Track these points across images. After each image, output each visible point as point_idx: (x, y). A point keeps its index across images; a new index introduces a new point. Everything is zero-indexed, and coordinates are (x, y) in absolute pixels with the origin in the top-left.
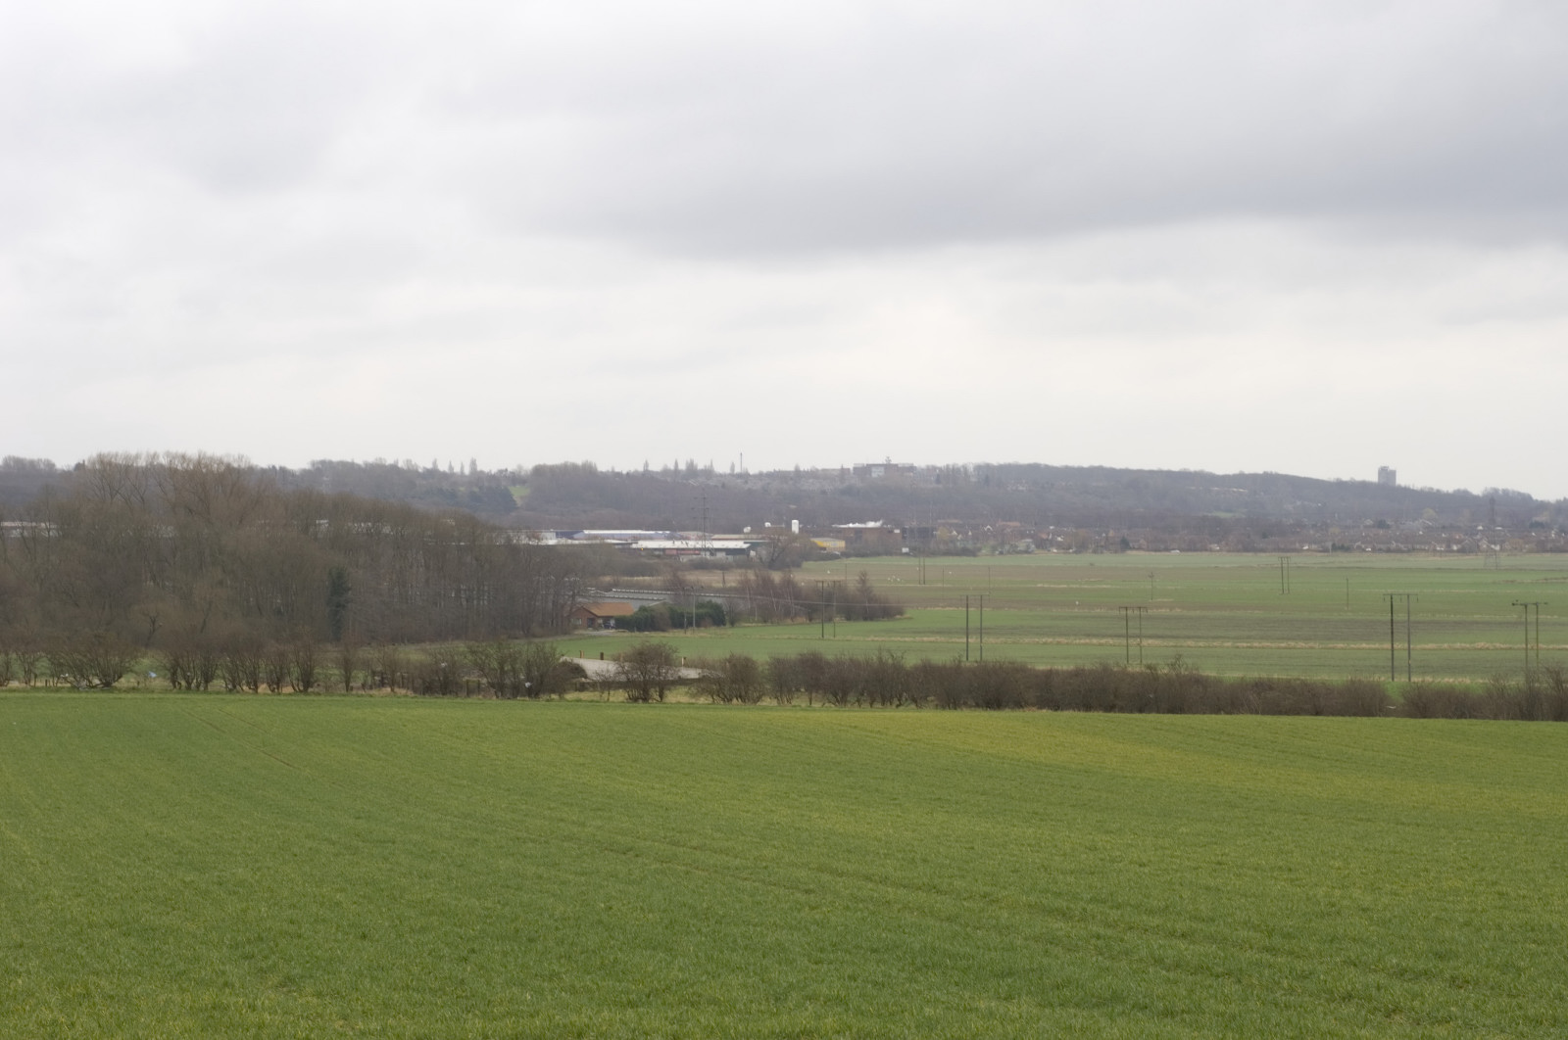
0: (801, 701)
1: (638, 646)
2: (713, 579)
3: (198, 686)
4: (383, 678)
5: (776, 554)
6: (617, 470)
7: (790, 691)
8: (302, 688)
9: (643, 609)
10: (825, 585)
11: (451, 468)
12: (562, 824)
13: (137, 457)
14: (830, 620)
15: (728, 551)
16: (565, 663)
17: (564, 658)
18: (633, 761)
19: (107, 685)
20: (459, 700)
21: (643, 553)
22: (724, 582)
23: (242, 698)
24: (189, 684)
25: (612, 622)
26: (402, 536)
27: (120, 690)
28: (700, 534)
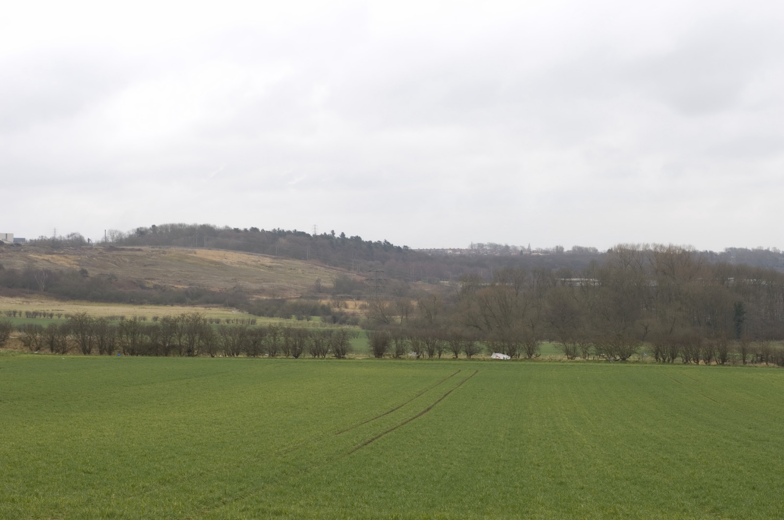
3: (669, 361)
4: (762, 358)
8: (721, 362)
13: (638, 246)
19: (624, 360)
23: (691, 367)
24: (664, 359)
26: (772, 286)
27: (630, 362)
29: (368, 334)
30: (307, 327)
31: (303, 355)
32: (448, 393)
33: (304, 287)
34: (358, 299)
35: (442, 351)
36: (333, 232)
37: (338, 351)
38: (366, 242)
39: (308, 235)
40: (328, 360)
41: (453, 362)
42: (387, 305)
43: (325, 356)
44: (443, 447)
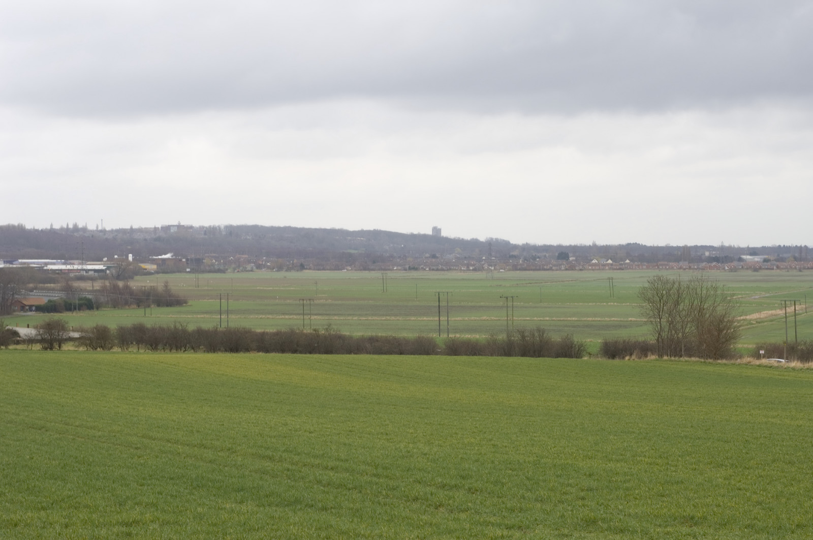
0: (133, 349)
1: (47, 321)
2: (87, 285)
5: (120, 272)
6: (36, 228)
7: (127, 344)
9: (50, 301)
10: (146, 288)
14: (149, 306)
15: (95, 271)
16: (8, 330)
17: (8, 327)
18: (45, 381)
21: (50, 272)
22: (93, 287)
25: (34, 308)
28: (80, 261)
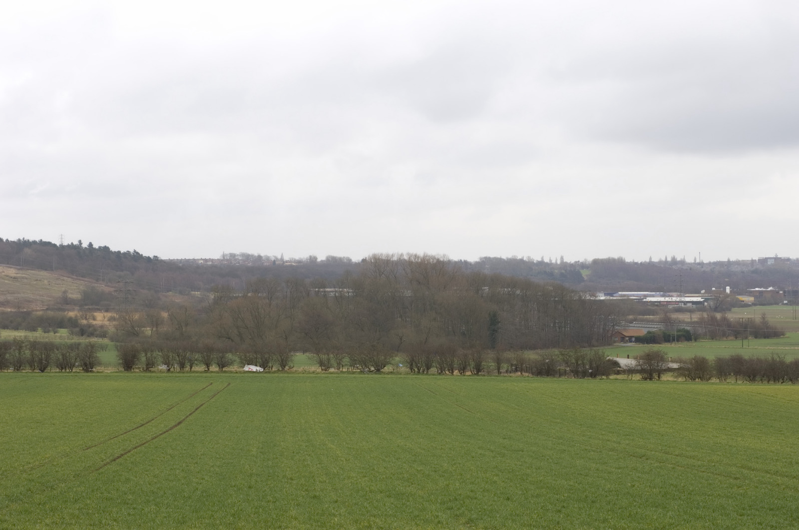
0: (731, 380)
1: (647, 352)
2: (686, 317)
3: (423, 371)
4: (516, 368)
5: (718, 304)
6: (636, 261)
7: (725, 375)
8: (476, 373)
9: (649, 332)
10: (744, 320)
11: (550, 260)
12: (608, 443)
13: (393, 255)
14: (746, 338)
15: (693, 303)
16: (609, 360)
17: (609, 357)
18: (645, 411)
19: (378, 371)
20: (555, 379)
21: (649, 304)
22: (691, 318)
23: (446, 377)
24: (419, 370)
25: (633, 339)
26: (526, 295)
27: (384, 373)
28: (679, 294)
29: (117, 347)
30: (54, 340)
31: (49, 368)
32: (200, 407)
33: (51, 299)
34: (107, 311)
35: (193, 363)
36: (80, 241)
37: (85, 364)
38: (115, 252)
39: (55, 245)
40: (75, 374)
41: (204, 375)
42: (136, 317)
43: (72, 371)
44: (195, 461)
